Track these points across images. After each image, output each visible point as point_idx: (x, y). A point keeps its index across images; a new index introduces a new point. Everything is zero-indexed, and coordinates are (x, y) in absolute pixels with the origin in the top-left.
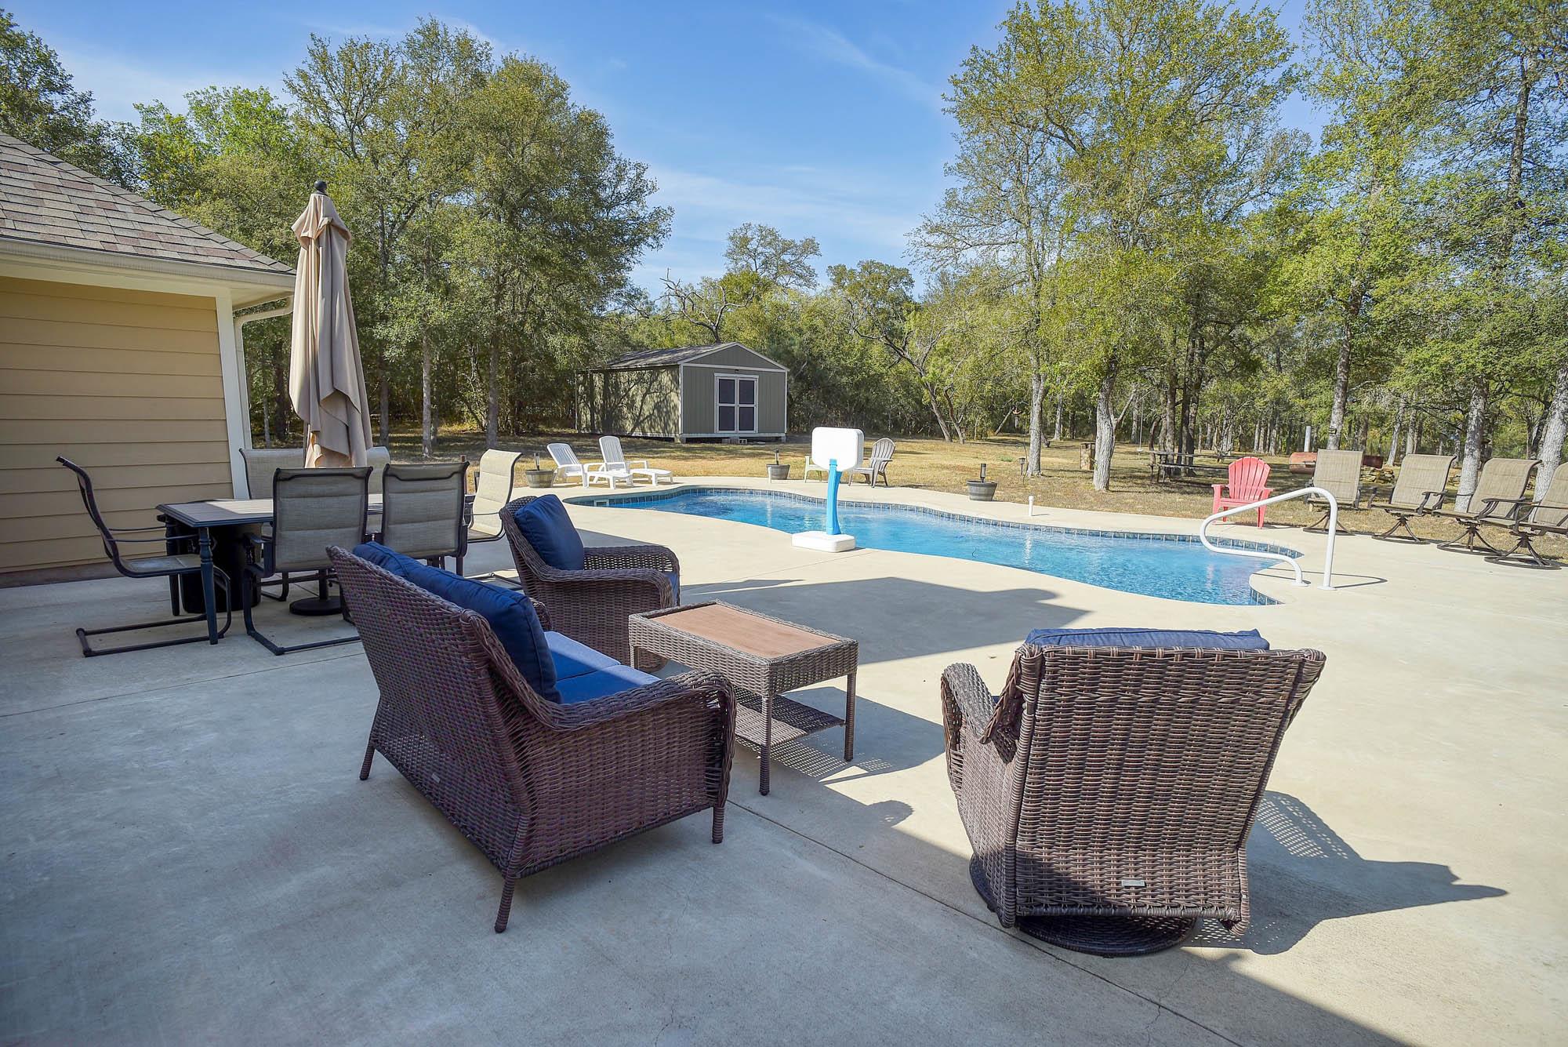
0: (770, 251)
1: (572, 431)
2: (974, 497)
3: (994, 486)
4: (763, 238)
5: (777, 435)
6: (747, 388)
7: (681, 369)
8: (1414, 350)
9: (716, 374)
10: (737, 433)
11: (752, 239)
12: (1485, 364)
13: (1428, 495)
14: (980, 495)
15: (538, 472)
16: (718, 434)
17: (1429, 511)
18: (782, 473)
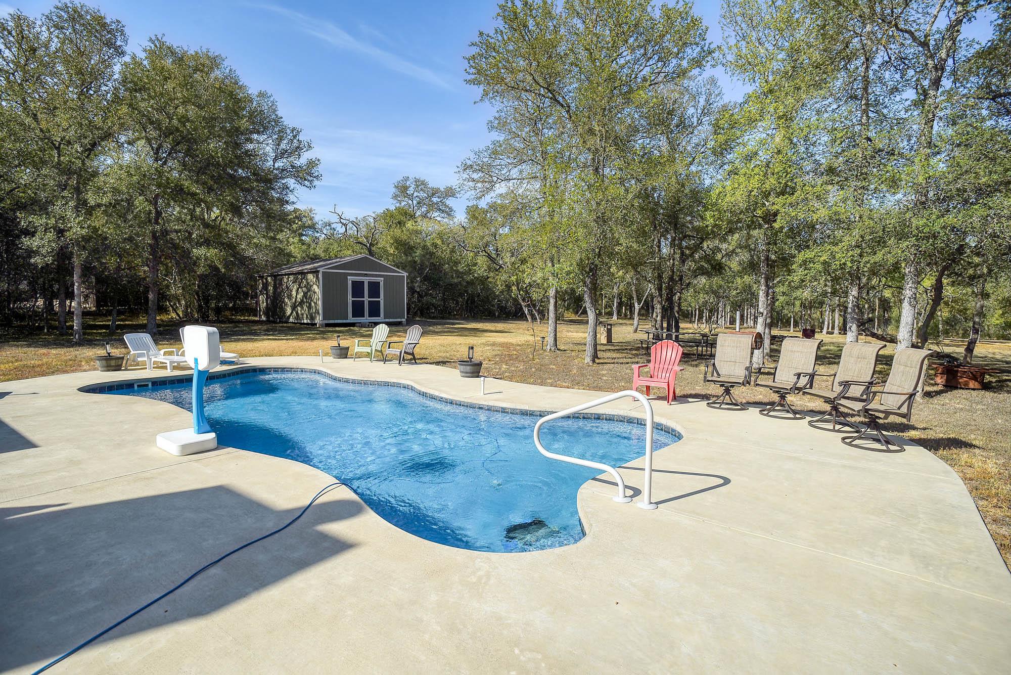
0: (423, 195)
1: (256, 319)
2: (464, 374)
3: (480, 364)
4: (417, 186)
5: (399, 320)
6: (374, 289)
7: (321, 272)
8: (803, 252)
9: (349, 277)
10: (366, 319)
11: (410, 187)
12: (852, 261)
13: (799, 375)
14: (467, 373)
15: (108, 358)
16: (351, 319)
17: (799, 389)
18: (343, 353)
